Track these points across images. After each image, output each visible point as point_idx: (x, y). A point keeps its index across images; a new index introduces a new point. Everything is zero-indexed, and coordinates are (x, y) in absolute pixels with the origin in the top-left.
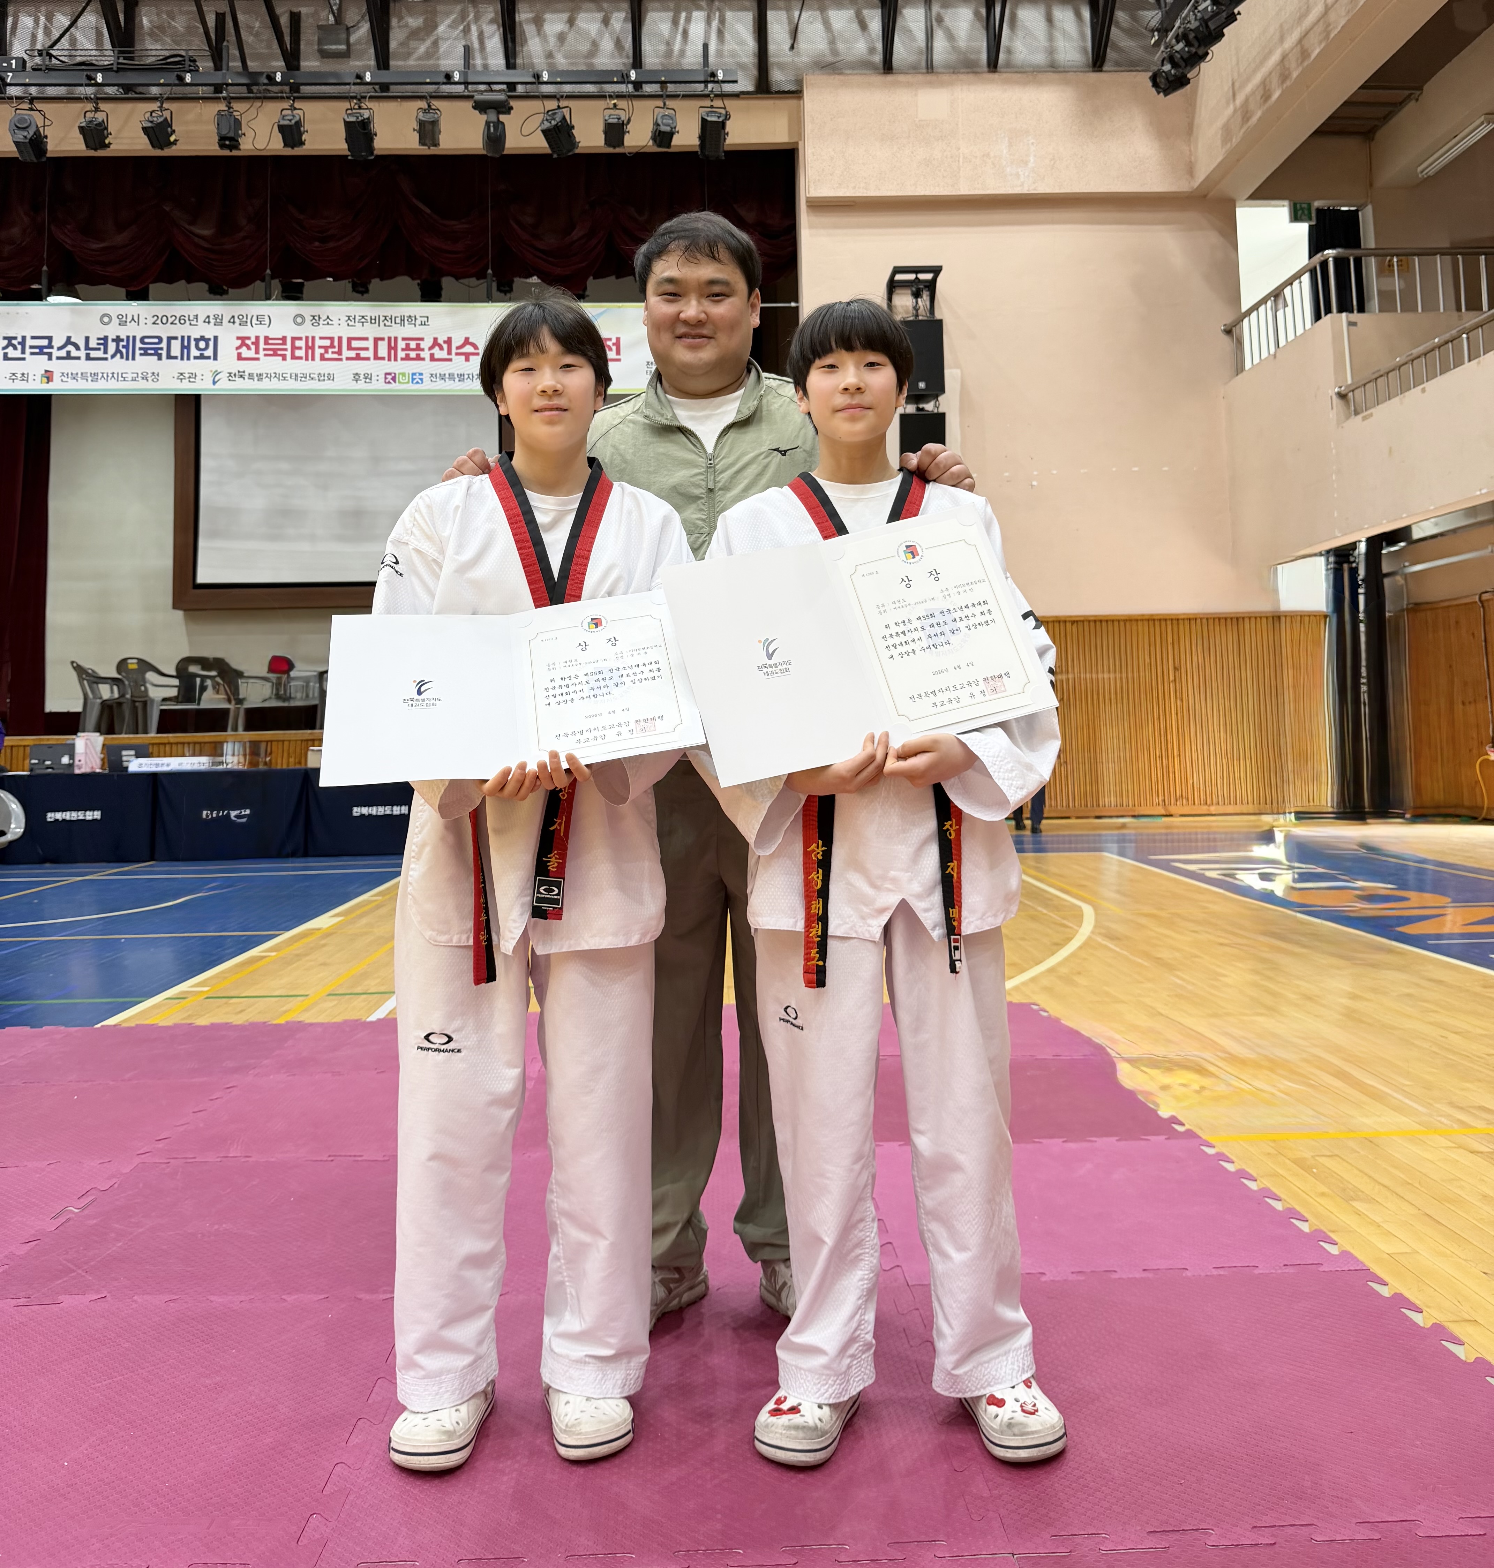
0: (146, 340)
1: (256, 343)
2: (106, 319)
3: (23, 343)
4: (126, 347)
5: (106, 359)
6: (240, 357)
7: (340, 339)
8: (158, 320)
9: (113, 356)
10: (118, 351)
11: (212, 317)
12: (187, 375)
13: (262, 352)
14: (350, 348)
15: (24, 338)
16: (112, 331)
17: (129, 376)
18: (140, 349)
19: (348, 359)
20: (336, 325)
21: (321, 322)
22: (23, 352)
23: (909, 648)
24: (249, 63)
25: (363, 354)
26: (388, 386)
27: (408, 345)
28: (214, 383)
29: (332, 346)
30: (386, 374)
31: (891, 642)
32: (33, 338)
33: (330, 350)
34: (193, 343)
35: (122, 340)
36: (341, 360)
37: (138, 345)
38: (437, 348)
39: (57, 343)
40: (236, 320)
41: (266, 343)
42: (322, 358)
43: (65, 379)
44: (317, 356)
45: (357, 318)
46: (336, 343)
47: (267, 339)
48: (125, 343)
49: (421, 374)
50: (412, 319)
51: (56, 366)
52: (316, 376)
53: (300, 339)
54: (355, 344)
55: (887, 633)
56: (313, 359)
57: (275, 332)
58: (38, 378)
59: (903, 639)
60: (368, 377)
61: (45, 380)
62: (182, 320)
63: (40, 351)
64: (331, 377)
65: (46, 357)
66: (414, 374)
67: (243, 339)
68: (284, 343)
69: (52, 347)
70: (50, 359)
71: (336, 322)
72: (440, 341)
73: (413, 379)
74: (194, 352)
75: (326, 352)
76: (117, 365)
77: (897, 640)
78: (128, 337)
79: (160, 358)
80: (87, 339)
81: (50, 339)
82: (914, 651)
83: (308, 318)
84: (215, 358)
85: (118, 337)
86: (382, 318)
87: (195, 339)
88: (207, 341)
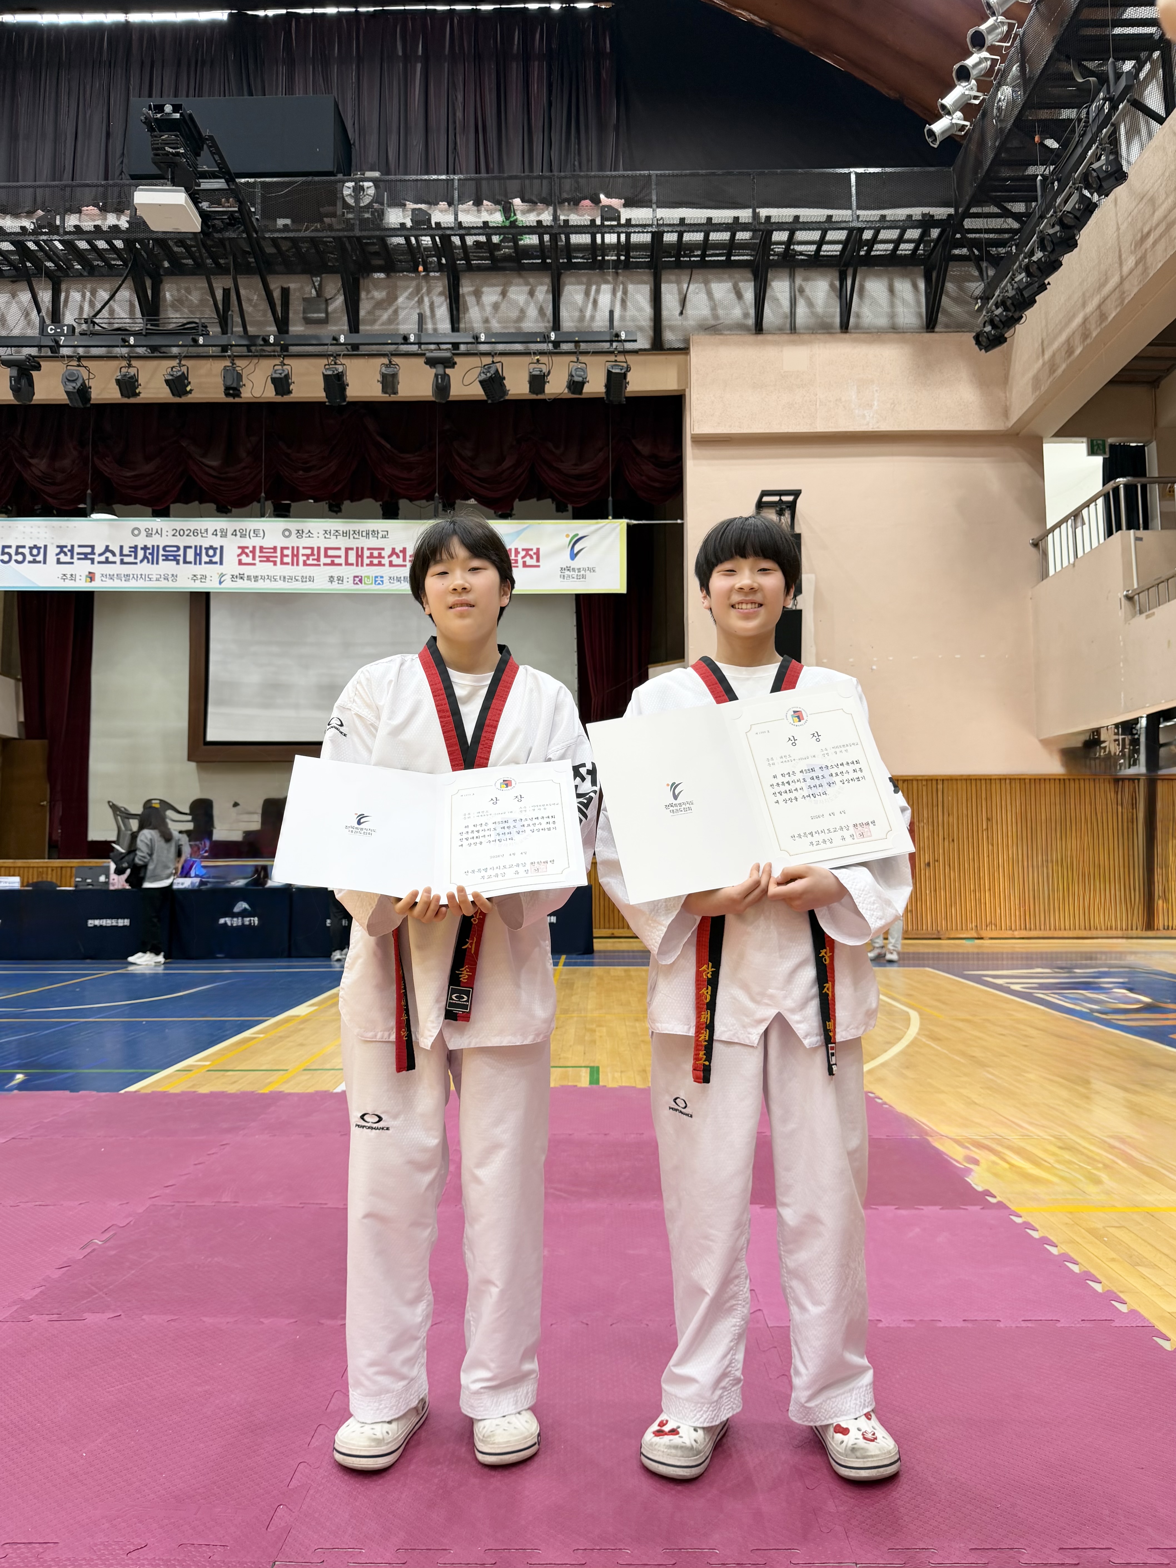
0: (168, 549)
1: (253, 552)
2: (135, 532)
3: (72, 551)
4: (152, 554)
5: (136, 563)
6: (240, 563)
7: (319, 548)
8: (177, 533)
9: (142, 561)
10: (145, 557)
11: (218, 531)
12: (199, 577)
13: (258, 559)
14: (326, 556)
15: (73, 546)
16: (141, 541)
17: (154, 577)
18: (163, 555)
19: (325, 564)
20: (316, 538)
21: (304, 535)
22: (72, 557)
23: (792, 796)
24: (249, 329)
25: (337, 561)
26: (356, 587)
27: (372, 554)
28: (220, 583)
29: (312, 554)
30: (355, 577)
31: (777, 789)
32: (80, 546)
33: (311, 558)
34: (204, 551)
35: (149, 549)
36: (319, 565)
37: (161, 552)
38: (394, 556)
39: (98, 551)
40: (238, 533)
41: (261, 551)
42: (305, 564)
43: (104, 579)
44: (301, 562)
45: (332, 532)
46: (316, 552)
47: (261, 548)
48: (150, 551)
49: (382, 577)
50: (375, 533)
51: (98, 569)
52: (300, 578)
53: (287, 548)
54: (330, 553)
55: (775, 782)
56: (298, 564)
57: (268, 543)
58: (83, 578)
59: (787, 787)
60: (340, 579)
61: (89, 579)
62: (195, 533)
63: (85, 556)
64: (311, 579)
65: (89, 561)
66: (376, 577)
67: (243, 548)
68: (275, 552)
69: (94, 554)
70: (93, 563)
71: (315, 535)
72: (397, 551)
73: (376, 581)
74: (205, 559)
75: (308, 559)
76: (145, 568)
77: (782, 788)
78: (153, 546)
79: (178, 563)
80: (121, 547)
81: (93, 547)
82: (796, 799)
83: (294, 532)
84: (221, 563)
85: (145, 546)
86: (352, 532)
87: (206, 548)
88: (215, 549)
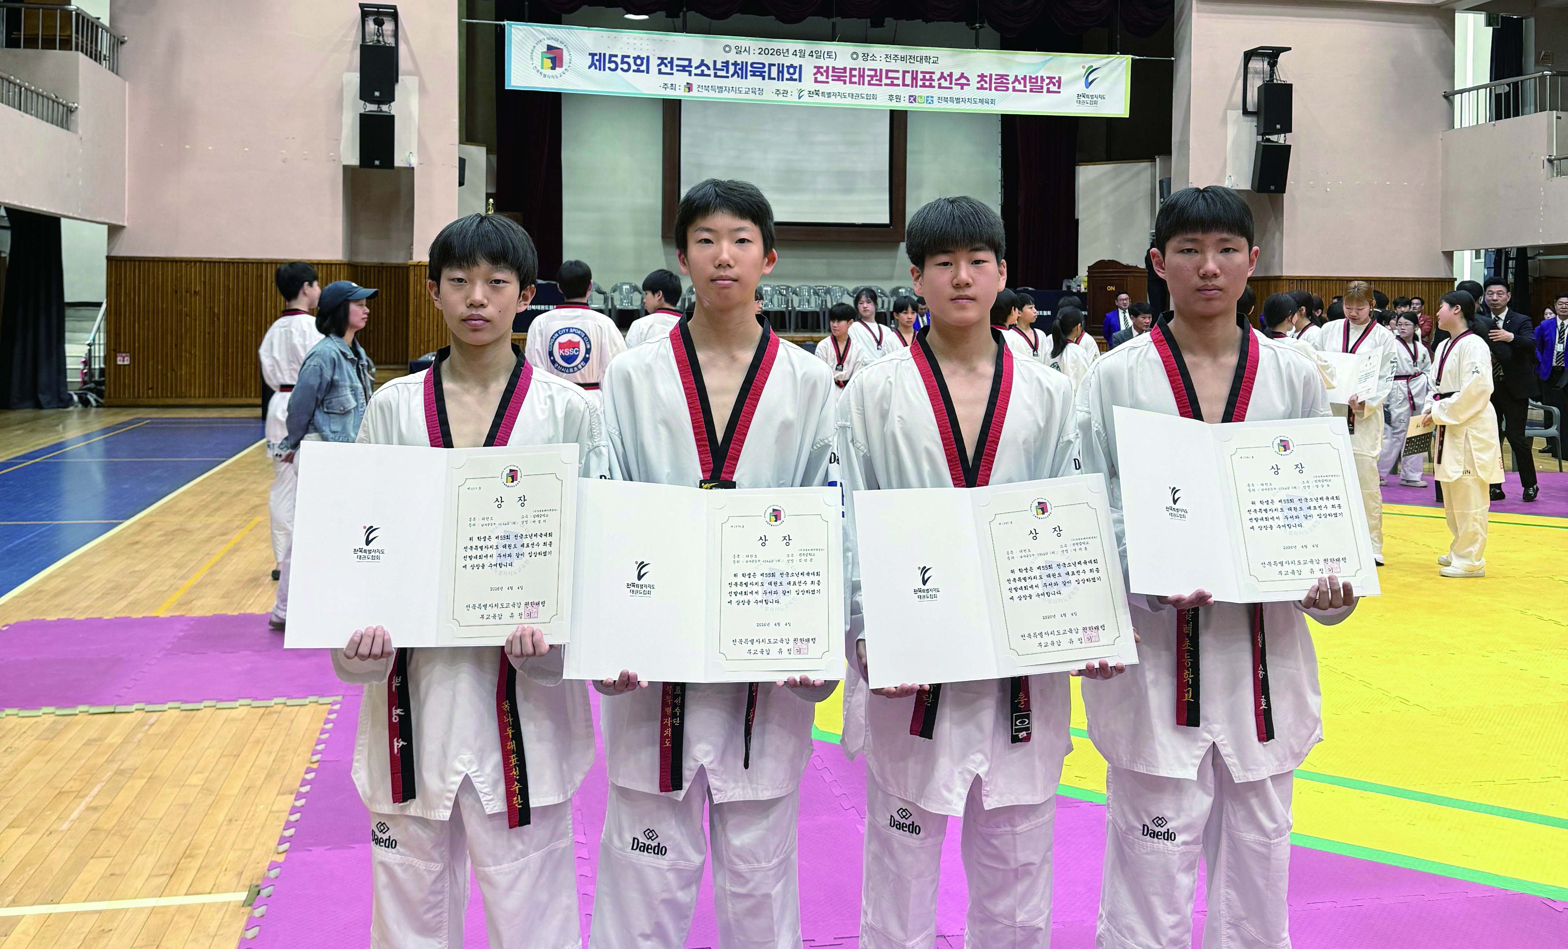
0: (755, 65)
1: (827, 71)
2: (727, 49)
3: (671, 62)
5: (728, 77)
6: (816, 81)
7: (881, 70)
8: (763, 51)
9: (732, 76)
10: (735, 72)
11: (798, 51)
12: (782, 92)
13: (830, 78)
14: (887, 77)
15: (672, 59)
16: (732, 57)
17: (744, 90)
18: (751, 71)
19: (886, 85)
20: (878, 61)
21: (869, 58)
22: (672, 69)
25: (896, 82)
26: (911, 105)
27: (924, 76)
28: (800, 98)
29: (876, 75)
30: (910, 96)
32: (678, 59)
33: (875, 78)
34: (785, 69)
35: (739, 64)
36: (881, 85)
37: (749, 68)
38: (943, 80)
39: (695, 63)
40: (814, 54)
41: (833, 72)
42: (869, 84)
43: (700, 90)
44: (866, 82)
45: (892, 56)
47: (834, 68)
48: (740, 67)
49: (932, 97)
50: (927, 59)
51: (695, 81)
52: (865, 96)
53: (855, 69)
54: (890, 75)
56: (863, 84)
57: (839, 64)
58: (682, 88)
60: (898, 98)
61: (687, 90)
62: (778, 52)
63: (683, 69)
64: (874, 97)
65: (687, 73)
66: (928, 97)
67: (818, 68)
68: (845, 72)
69: (691, 67)
70: (690, 75)
71: (878, 58)
72: (945, 75)
73: (927, 100)
74: (786, 76)
75: (872, 80)
76: (735, 81)
78: (742, 62)
79: (764, 79)
80: (715, 62)
81: (690, 60)
83: (861, 55)
84: (800, 81)
85: (736, 62)
86: (908, 57)
87: (787, 66)
88: (795, 68)
